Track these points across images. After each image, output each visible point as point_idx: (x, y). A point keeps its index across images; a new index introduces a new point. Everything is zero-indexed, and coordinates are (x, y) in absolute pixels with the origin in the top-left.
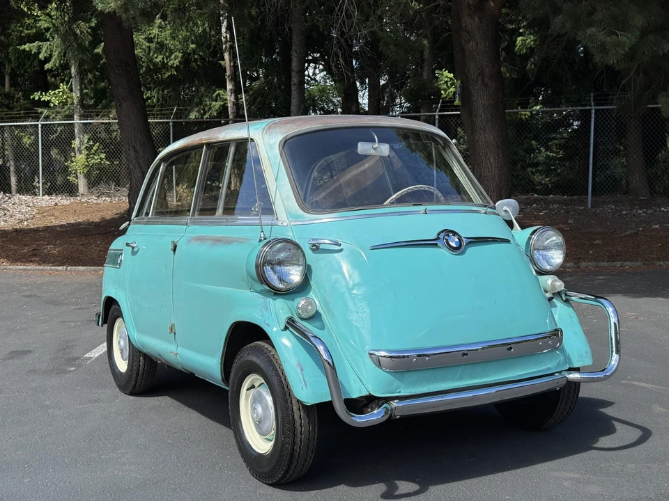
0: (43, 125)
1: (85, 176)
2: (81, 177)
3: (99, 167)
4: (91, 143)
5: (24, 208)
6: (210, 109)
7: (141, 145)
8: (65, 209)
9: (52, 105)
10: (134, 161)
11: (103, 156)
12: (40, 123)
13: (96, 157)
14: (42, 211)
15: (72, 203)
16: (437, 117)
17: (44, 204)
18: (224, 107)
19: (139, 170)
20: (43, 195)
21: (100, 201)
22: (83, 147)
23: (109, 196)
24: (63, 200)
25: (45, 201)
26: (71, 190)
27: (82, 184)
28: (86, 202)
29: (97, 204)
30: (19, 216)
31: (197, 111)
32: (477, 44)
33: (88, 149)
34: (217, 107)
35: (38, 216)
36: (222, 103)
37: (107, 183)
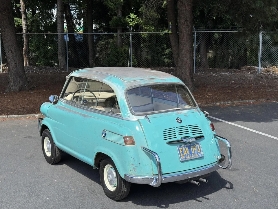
10: (11, 58)
16: (131, 35)
19: (14, 62)
32: (185, 8)
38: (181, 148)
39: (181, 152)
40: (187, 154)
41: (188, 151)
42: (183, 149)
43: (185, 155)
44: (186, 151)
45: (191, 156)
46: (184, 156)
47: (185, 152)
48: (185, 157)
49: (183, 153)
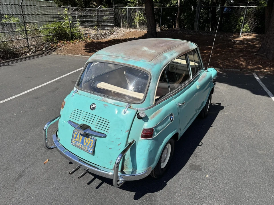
0: (128, 8)
1: (138, 23)
2: (137, 23)
3: (142, 20)
4: (141, 13)
5: (123, 32)
6: (173, 3)
7: (151, 18)
8: (132, 33)
9: (131, 2)
11: (143, 17)
12: (127, 8)
13: (141, 17)
14: (127, 34)
15: (134, 31)
17: (127, 31)
18: (177, 3)
20: (128, 28)
21: (141, 31)
22: (138, 15)
23: (144, 29)
24: (132, 30)
25: (128, 30)
26: (135, 27)
27: (138, 25)
28: (138, 31)
29: (140, 32)
30: (121, 35)
31: (169, 4)
33: (140, 15)
34: (175, 3)
35: (125, 35)
36: (177, 1)
37: (144, 25)
38: (76, 133)
39: (75, 136)
40: (79, 141)
41: (80, 140)
42: (77, 135)
43: (77, 141)
44: (79, 138)
45: (82, 146)
46: (75, 141)
47: (77, 139)
48: (76, 143)
49: (76, 138)
